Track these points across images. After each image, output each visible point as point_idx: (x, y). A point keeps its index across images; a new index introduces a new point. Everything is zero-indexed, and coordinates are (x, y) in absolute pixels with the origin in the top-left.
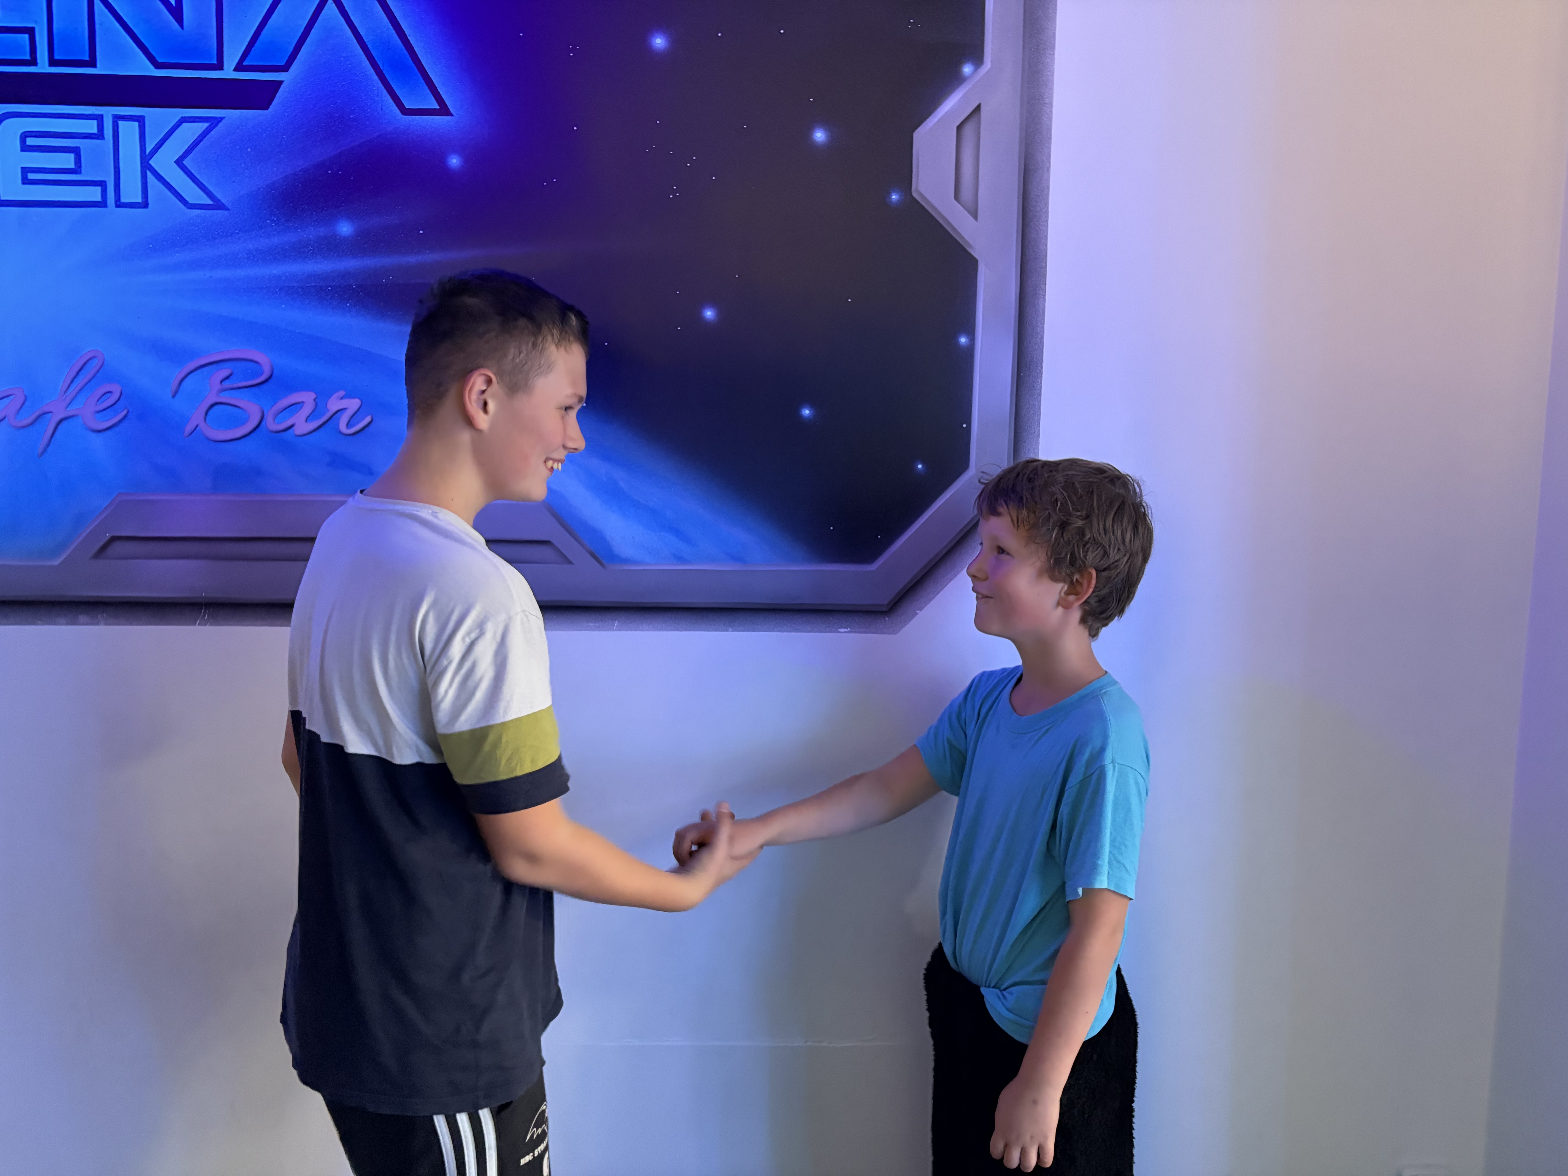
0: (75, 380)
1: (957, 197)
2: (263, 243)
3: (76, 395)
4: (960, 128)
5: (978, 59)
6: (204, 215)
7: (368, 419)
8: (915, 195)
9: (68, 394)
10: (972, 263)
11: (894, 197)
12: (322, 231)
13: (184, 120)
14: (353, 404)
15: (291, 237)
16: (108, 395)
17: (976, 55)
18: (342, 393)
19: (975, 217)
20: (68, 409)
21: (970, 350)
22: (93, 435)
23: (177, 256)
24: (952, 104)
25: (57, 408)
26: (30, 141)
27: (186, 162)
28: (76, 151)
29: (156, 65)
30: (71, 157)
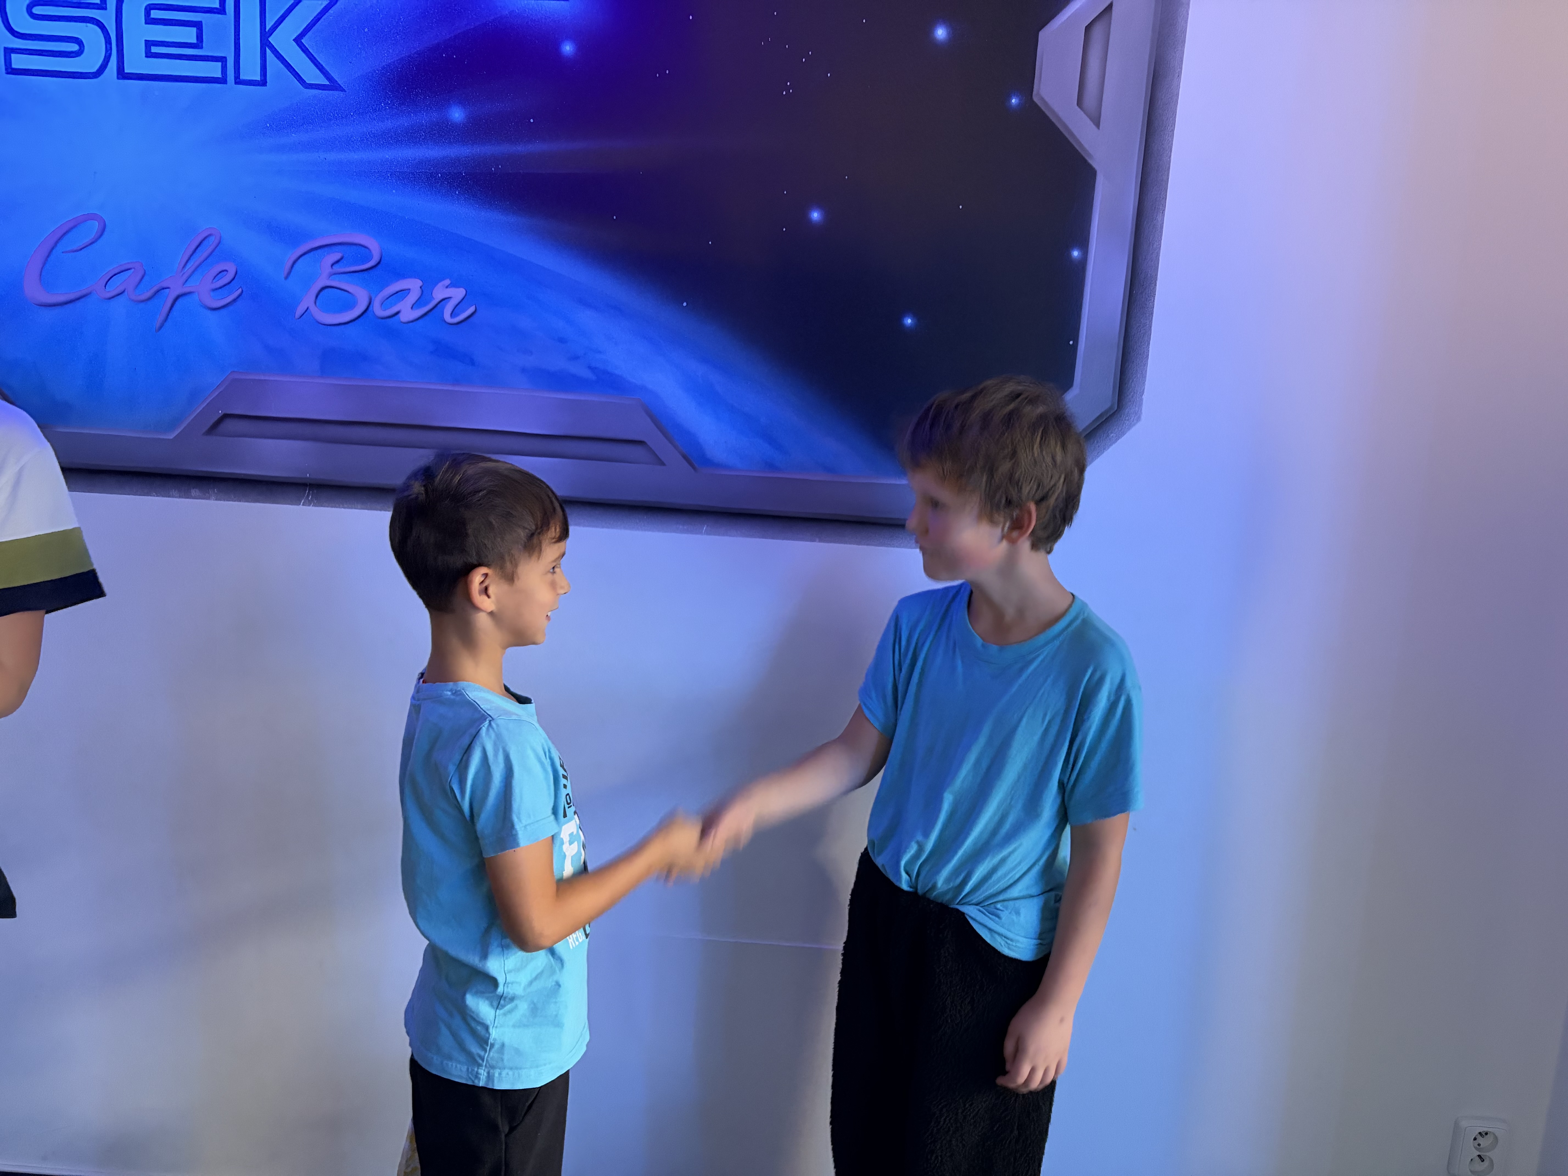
0: (192, 257)
1: (1080, 103)
2: (377, 126)
3: (193, 272)
4: (1088, 28)
6: (320, 96)
7: (471, 310)
8: (1035, 99)
9: (185, 271)
10: (1092, 173)
11: (1013, 101)
12: (434, 116)
14: (458, 293)
15: (404, 121)
16: (223, 273)
18: (447, 282)
19: (1098, 125)
20: (185, 286)
21: (1082, 264)
22: (209, 313)
23: (294, 137)
24: (1083, 2)
25: (175, 284)
26: (154, 14)
27: (304, 41)
28: (198, 26)
30: (194, 31)
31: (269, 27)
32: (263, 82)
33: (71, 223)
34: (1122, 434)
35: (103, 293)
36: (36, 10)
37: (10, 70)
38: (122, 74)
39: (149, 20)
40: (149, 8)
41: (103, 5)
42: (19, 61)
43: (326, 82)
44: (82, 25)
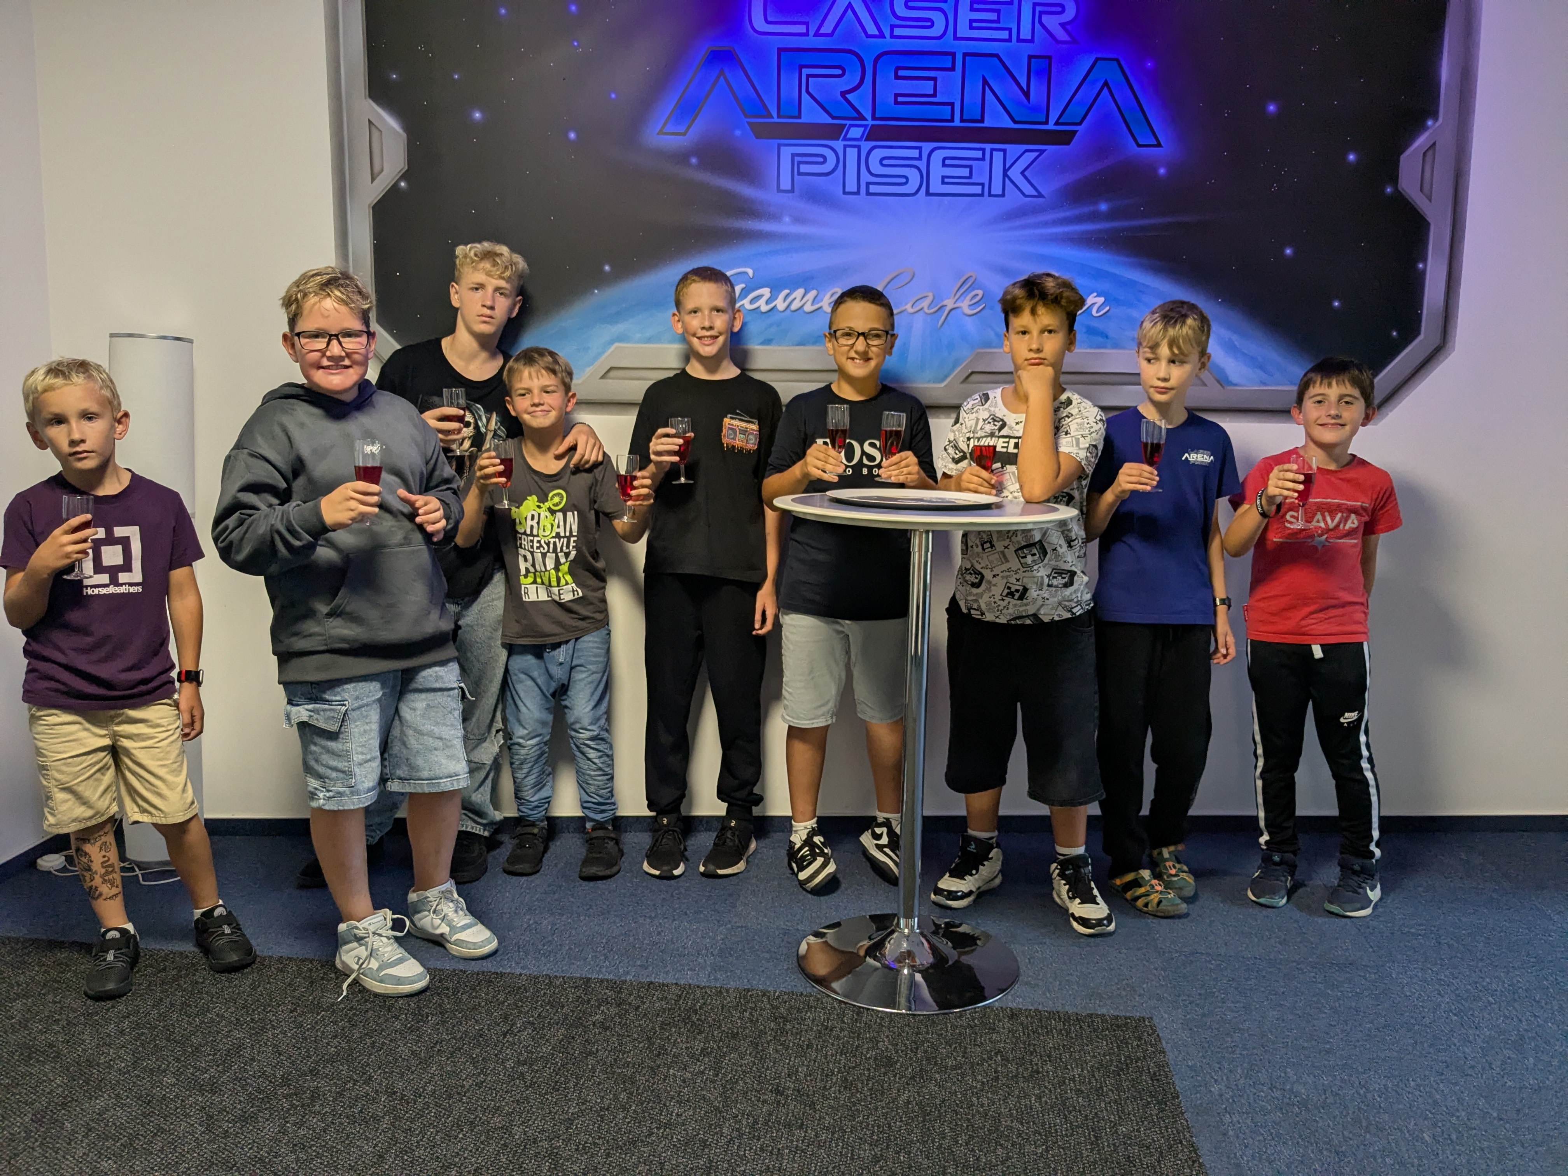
0: (959, 289)
1: (1421, 190)
2: (1062, 214)
3: (961, 296)
4: (1425, 154)
5: (1436, 119)
6: (1033, 200)
7: (1108, 308)
8: (1400, 189)
9: (955, 297)
10: (1427, 225)
11: (1388, 190)
12: (1092, 208)
13: (1026, 151)
14: (1101, 300)
15: (1076, 212)
16: (976, 296)
17: (1435, 115)
18: (1095, 294)
19: (1430, 201)
20: (954, 305)
21: (1424, 271)
22: (967, 318)
23: (1018, 223)
24: (1421, 141)
25: (949, 303)
26: (947, 162)
27: (1026, 173)
28: (970, 167)
29: (1015, 122)
30: (968, 170)
31: (1007, 167)
32: (1003, 195)
33: (894, 275)
34: (1446, 357)
35: (911, 310)
36: (885, 162)
37: (868, 193)
38: (928, 193)
39: (944, 165)
40: (944, 159)
41: (920, 158)
42: (873, 189)
43: (1036, 194)
44: (909, 169)
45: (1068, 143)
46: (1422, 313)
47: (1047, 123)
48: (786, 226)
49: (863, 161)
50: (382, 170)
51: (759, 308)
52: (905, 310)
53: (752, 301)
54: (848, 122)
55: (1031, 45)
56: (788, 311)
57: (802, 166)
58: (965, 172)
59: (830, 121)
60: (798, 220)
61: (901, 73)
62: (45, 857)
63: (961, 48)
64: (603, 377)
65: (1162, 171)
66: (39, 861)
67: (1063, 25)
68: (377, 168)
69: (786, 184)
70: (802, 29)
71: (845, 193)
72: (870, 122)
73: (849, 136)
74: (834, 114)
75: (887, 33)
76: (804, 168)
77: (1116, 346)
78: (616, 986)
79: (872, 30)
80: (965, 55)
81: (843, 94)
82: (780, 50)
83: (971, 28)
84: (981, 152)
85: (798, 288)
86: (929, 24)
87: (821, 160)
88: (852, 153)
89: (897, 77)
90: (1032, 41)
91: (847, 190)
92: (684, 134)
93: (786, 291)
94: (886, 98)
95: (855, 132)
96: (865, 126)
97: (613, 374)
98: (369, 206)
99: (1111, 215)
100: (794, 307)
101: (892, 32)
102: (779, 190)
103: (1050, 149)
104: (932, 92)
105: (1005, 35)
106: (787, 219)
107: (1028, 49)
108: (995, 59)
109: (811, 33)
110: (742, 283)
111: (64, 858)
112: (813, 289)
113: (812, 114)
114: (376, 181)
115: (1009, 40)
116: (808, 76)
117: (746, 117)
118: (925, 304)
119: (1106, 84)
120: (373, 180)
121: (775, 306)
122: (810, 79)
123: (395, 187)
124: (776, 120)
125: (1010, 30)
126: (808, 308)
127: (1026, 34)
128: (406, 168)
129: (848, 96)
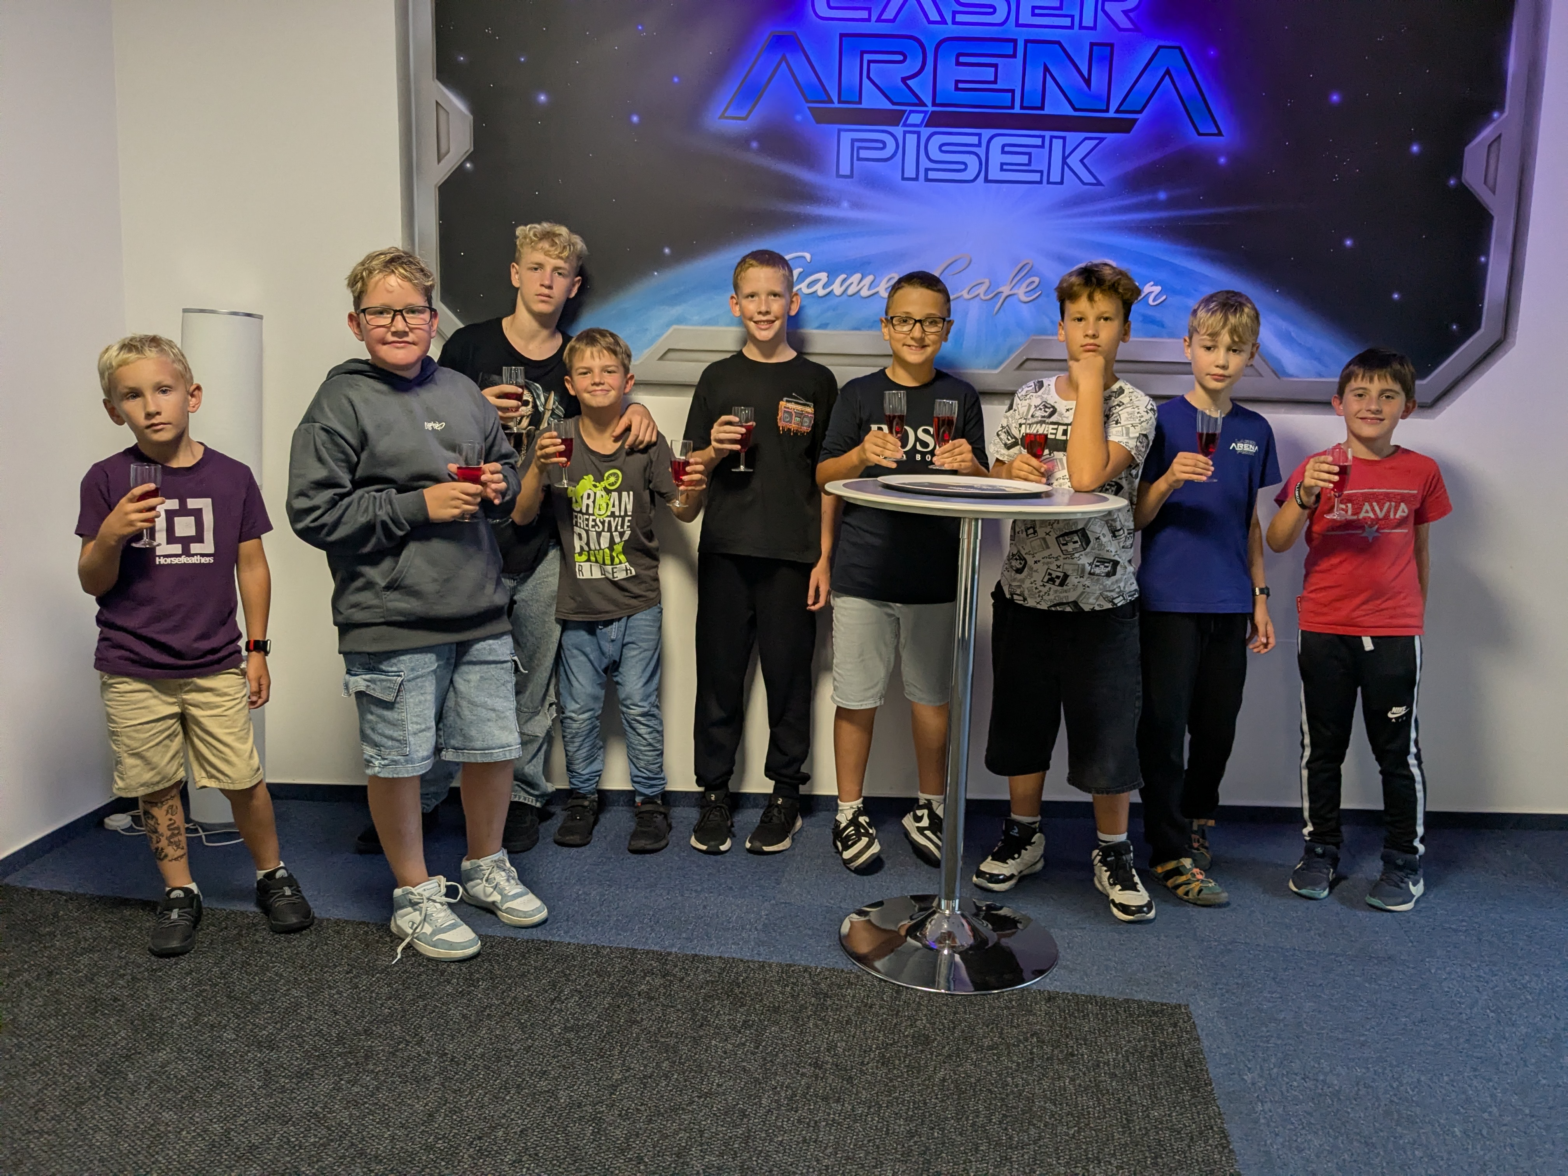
0: (1016, 276)
1: (1485, 182)
2: (1120, 203)
3: (1017, 283)
4: (1490, 146)
5: (1501, 109)
7: (1164, 297)
8: (1463, 181)
9: (1011, 284)
10: (1491, 217)
11: (1451, 182)
12: (1150, 197)
13: (1086, 139)
14: (1158, 289)
15: (1134, 200)
16: (1032, 283)
17: (1501, 107)
18: (1152, 283)
19: (1494, 193)
20: (1012, 290)
21: (1486, 264)
22: (1023, 305)
23: (1076, 210)
24: (1487, 133)
25: (1006, 290)
26: (1006, 149)
27: (1085, 161)
28: (1029, 154)
29: (1075, 110)
30: (1027, 157)
31: (1067, 154)
32: (1062, 183)
33: (953, 259)
34: (1506, 352)
35: (967, 296)
36: (944, 148)
37: (927, 180)
38: (987, 180)
39: (1003, 152)
40: (1004, 146)
41: (979, 145)
42: (932, 175)
43: (1095, 182)
44: (968, 155)
45: (1128, 132)
46: (1482, 307)
47: (1107, 111)
48: (844, 211)
49: (922, 148)
50: (448, 152)
51: (815, 292)
52: (962, 296)
53: (809, 286)
54: (908, 108)
55: (1093, 32)
56: (844, 296)
57: (861, 151)
58: (1024, 159)
59: (889, 106)
60: (856, 205)
61: (962, 59)
62: (112, 817)
63: (1022, 35)
64: (661, 358)
65: (1222, 160)
66: (107, 820)
67: (1126, 12)
68: (443, 150)
69: (845, 169)
70: (864, 14)
71: (903, 179)
72: (930, 109)
73: (908, 122)
74: (895, 101)
75: (949, 19)
76: (864, 154)
77: (1172, 335)
78: (662, 957)
79: (934, 16)
80: (1027, 42)
81: (904, 80)
82: (842, 36)
83: (1033, 14)
84: (1040, 139)
85: (855, 273)
86: (991, 10)
87: (881, 145)
88: (911, 139)
89: (958, 63)
90: (1094, 28)
91: (905, 176)
92: (745, 119)
93: (843, 276)
94: (946, 84)
95: (915, 118)
96: (925, 112)
97: (671, 355)
98: (436, 186)
99: (1170, 204)
100: (851, 291)
101: (954, 18)
102: (838, 176)
103: (1110, 137)
104: (992, 79)
105: (1067, 22)
106: (845, 204)
107: (1089, 37)
108: (1057, 46)
109: (874, 18)
110: (800, 267)
111: (130, 818)
112: (870, 274)
113: (872, 100)
114: (443, 162)
115: (1071, 27)
116: (869, 62)
117: (808, 102)
118: (981, 290)
119: (1168, 72)
120: (439, 161)
121: (832, 290)
122: (872, 65)
123: (461, 167)
124: (837, 105)
125: (1072, 17)
126: (865, 293)
127: (1088, 21)
128: (472, 149)
129: (909, 82)
